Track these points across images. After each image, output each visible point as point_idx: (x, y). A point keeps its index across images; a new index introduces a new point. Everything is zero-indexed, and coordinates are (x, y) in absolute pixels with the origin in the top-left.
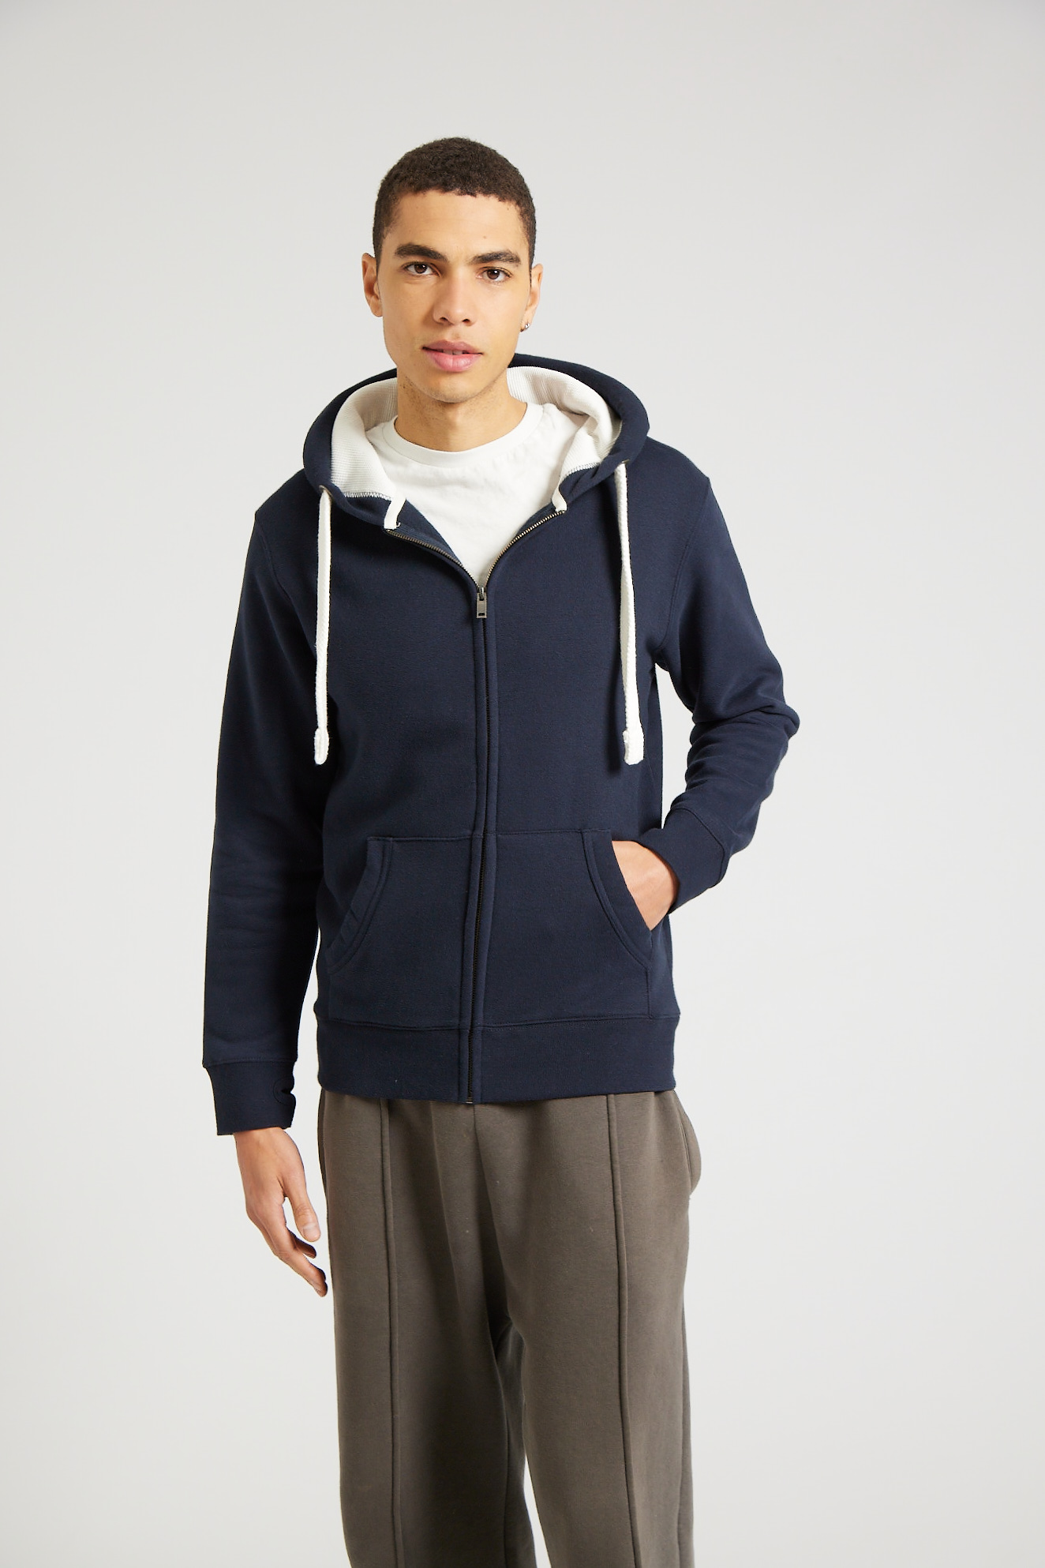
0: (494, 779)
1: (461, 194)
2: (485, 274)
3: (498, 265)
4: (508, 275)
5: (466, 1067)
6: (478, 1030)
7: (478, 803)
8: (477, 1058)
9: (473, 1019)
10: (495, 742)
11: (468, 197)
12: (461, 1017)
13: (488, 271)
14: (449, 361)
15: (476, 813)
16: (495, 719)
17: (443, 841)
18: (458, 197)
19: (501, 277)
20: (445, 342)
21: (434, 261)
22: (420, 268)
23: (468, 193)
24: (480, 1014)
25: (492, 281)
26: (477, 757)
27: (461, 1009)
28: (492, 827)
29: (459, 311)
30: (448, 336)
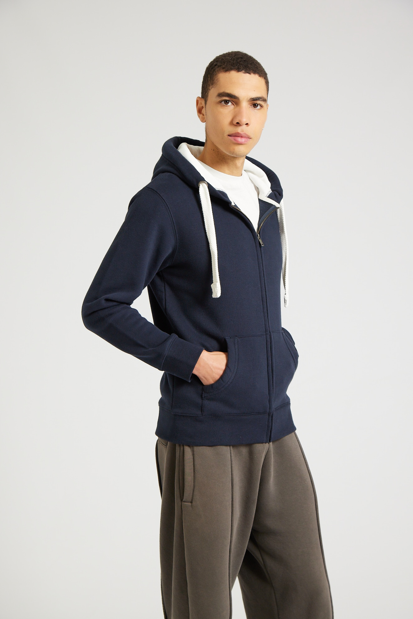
1: (245, 72)
2: (252, 106)
3: (258, 102)
4: (261, 106)
5: (270, 428)
11: (248, 74)
13: (253, 105)
14: (239, 139)
15: (265, 324)
18: (244, 74)
19: (259, 107)
20: (238, 133)
21: (233, 100)
22: (226, 102)
23: (248, 73)
25: (254, 108)
27: (270, 405)
28: (271, 330)
29: (244, 120)
30: (239, 130)
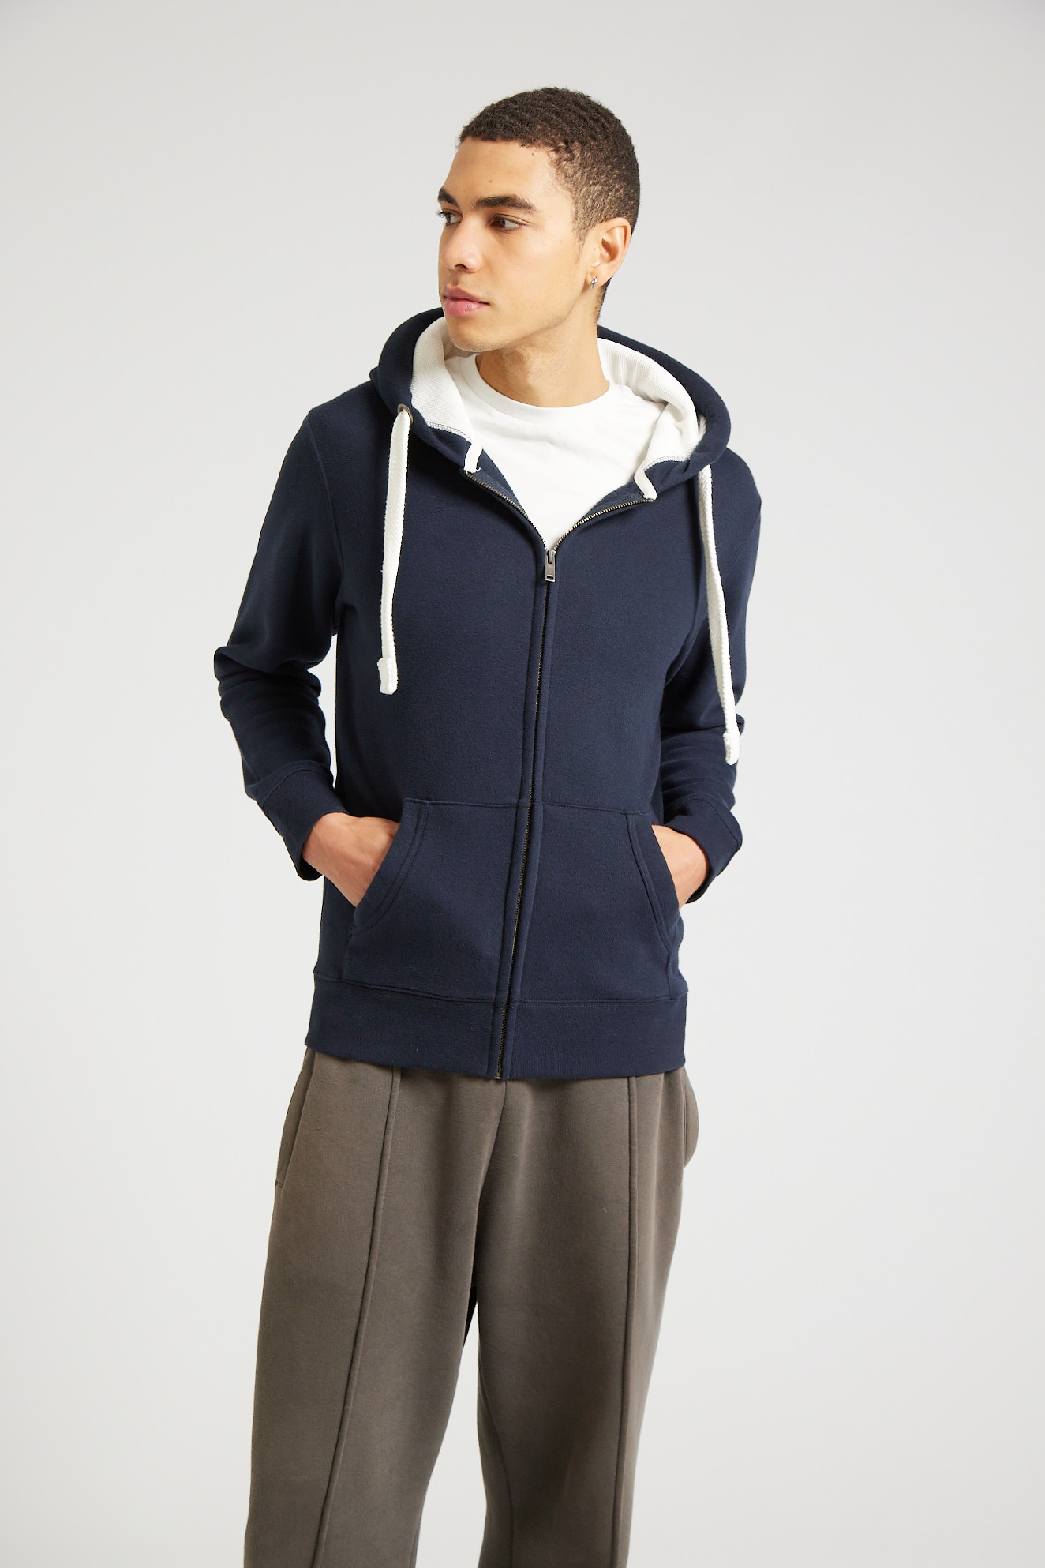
0: (541, 747)
5: (499, 1042)
6: (515, 1005)
7: (523, 771)
8: (511, 1034)
9: (509, 994)
10: (544, 710)
12: (498, 991)
15: (522, 780)
16: (546, 686)
17: (486, 807)
24: (518, 989)
26: (525, 722)
27: (498, 983)
28: (539, 796)
